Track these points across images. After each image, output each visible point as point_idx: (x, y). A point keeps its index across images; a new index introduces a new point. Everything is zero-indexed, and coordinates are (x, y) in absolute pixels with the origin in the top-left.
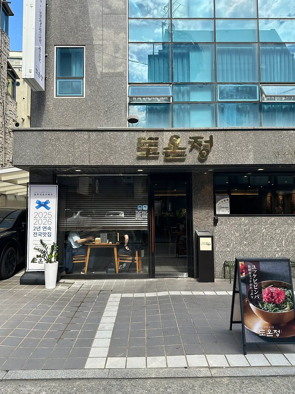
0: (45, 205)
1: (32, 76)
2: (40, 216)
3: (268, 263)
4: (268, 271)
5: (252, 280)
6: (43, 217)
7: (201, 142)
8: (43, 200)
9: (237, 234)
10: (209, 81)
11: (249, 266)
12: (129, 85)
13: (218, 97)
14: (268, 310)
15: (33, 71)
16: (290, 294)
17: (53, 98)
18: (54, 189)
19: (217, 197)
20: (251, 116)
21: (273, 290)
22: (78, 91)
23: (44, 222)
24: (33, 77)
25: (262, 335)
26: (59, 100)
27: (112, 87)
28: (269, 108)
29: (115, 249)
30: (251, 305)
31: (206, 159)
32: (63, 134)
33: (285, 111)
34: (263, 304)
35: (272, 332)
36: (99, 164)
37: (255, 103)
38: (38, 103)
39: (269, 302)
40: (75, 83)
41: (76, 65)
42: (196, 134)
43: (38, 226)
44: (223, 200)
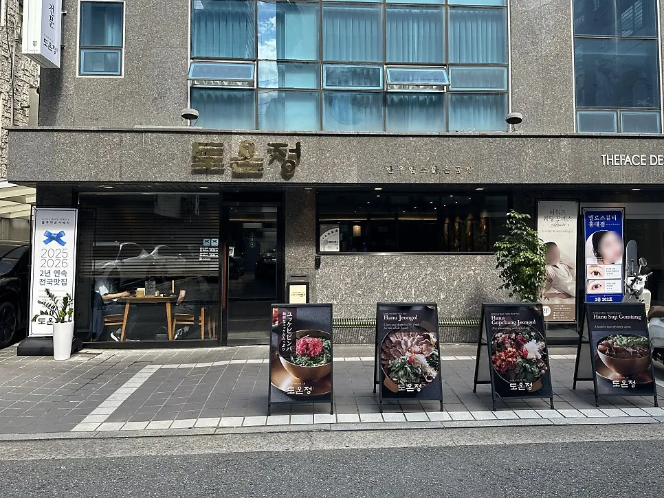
0: (58, 238)
1: (37, 50)
2: (51, 255)
3: (308, 309)
4: (306, 319)
5: (286, 330)
6: (55, 256)
7: (286, 150)
8: (55, 232)
9: (348, 281)
10: (313, 58)
11: (284, 314)
12: (192, 61)
13: (324, 84)
14: (300, 363)
15: (39, 44)
16: (328, 345)
17: (74, 78)
18: (72, 215)
19: (322, 227)
20: (374, 110)
21: (309, 340)
22: (113, 67)
23: (56, 263)
24: (39, 52)
25: (291, 393)
26: (84, 80)
27: (166, 62)
28: (401, 100)
29: (168, 306)
30: (281, 358)
31: (292, 175)
32: (83, 135)
33: (422, 105)
34: (295, 357)
35: (303, 389)
36: (135, 180)
37: (377, 92)
38: (51, 85)
39: (303, 355)
40: (110, 55)
41: (112, 27)
42: (279, 140)
43: (47, 269)
44: (330, 231)
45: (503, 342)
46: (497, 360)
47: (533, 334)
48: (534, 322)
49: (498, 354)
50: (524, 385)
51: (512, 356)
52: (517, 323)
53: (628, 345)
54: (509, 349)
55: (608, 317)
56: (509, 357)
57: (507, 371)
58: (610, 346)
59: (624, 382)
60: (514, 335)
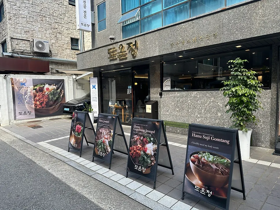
0: (95, 87)
9: (173, 104)
19: (164, 78)
21: (79, 126)
26: (99, 33)
43: (93, 97)
44: (167, 80)
45: (136, 141)
46: (132, 150)
47: (152, 139)
48: (154, 132)
49: (133, 147)
50: (141, 168)
51: (139, 150)
52: (145, 131)
53: (213, 162)
54: (138, 145)
55: (202, 137)
56: (137, 150)
57: (135, 157)
58: (199, 160)
59: (203, 189)
60: (142, 138)
